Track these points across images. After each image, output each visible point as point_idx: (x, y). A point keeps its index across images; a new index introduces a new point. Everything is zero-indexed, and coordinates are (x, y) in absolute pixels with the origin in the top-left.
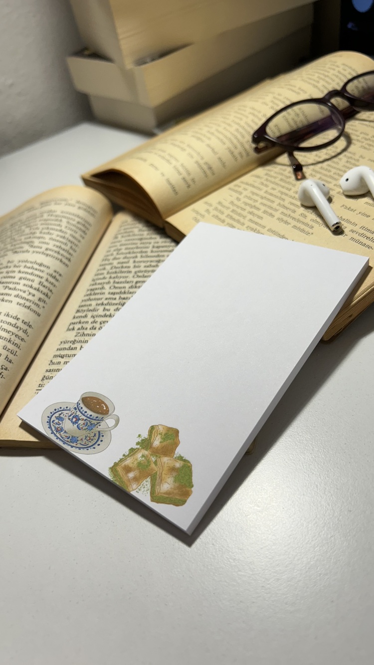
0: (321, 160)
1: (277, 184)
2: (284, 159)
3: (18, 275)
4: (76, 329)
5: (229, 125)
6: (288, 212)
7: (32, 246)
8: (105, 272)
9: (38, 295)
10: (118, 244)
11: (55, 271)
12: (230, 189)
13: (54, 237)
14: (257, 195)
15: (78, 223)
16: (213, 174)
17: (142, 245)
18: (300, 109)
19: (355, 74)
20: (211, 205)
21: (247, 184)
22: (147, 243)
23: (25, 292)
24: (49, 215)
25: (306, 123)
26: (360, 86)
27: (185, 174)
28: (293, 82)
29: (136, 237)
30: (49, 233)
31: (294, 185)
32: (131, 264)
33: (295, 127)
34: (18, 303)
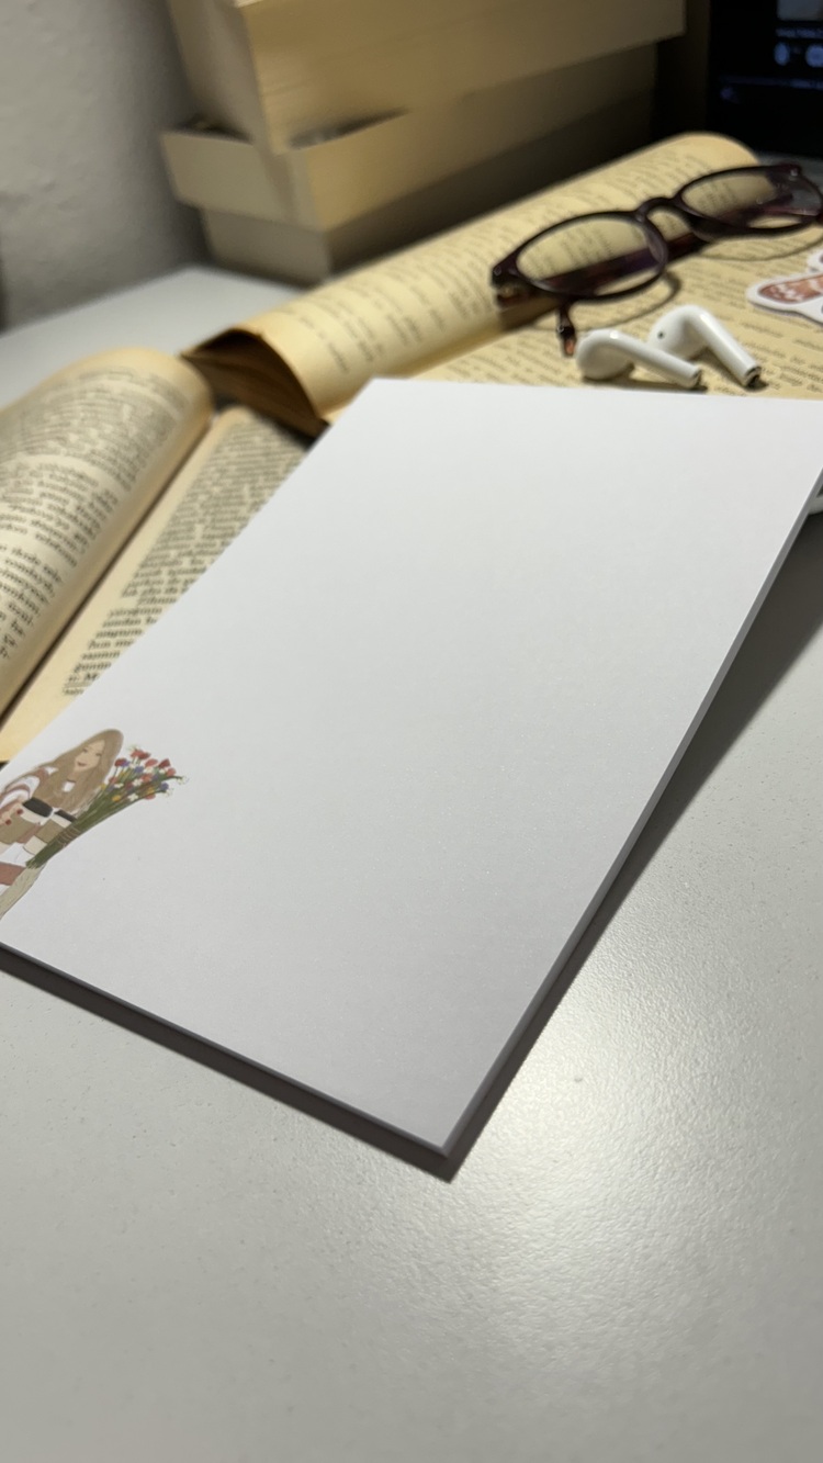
3: (37, 490)
4: (139, 593)
7: (65, 443)
8: (197, 505)
11: (107, 493)
12: (450, 367)
13: (106, 433)
16: (419, 338)
18: (595, 231)
19: (705, 171)
21: (482, 359)
23: (50, 518)
24: (97, 397)
26: (716, 195)
27: (363, 336)
30: (96, 425)
34: (37, 536)
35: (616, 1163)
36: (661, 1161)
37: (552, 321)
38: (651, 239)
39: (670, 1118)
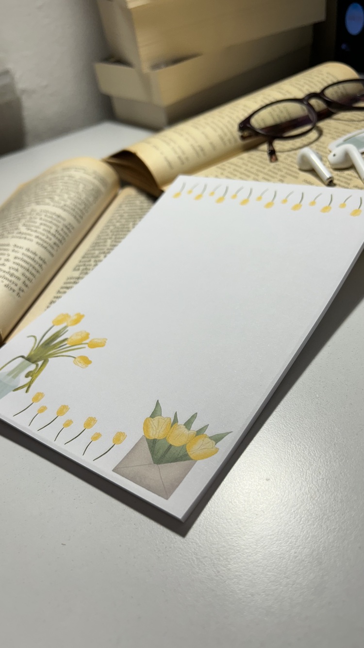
0: (295, 148)
1: (255, 164)
4: (81, 269)
7: (53, 201)
9: (54, 240)
11: (70, 224)
15: (92, 189)
16: (205, 154)
18: (284, 107)
23: (43, 235)
24: (68, 179)
26: (339, 91)
31: (269, 166)
34: (37, 243)
35: (283, 516)
36: (303, 516)
37: (265, 147)
38: (309, 111)
39: (308, 497)
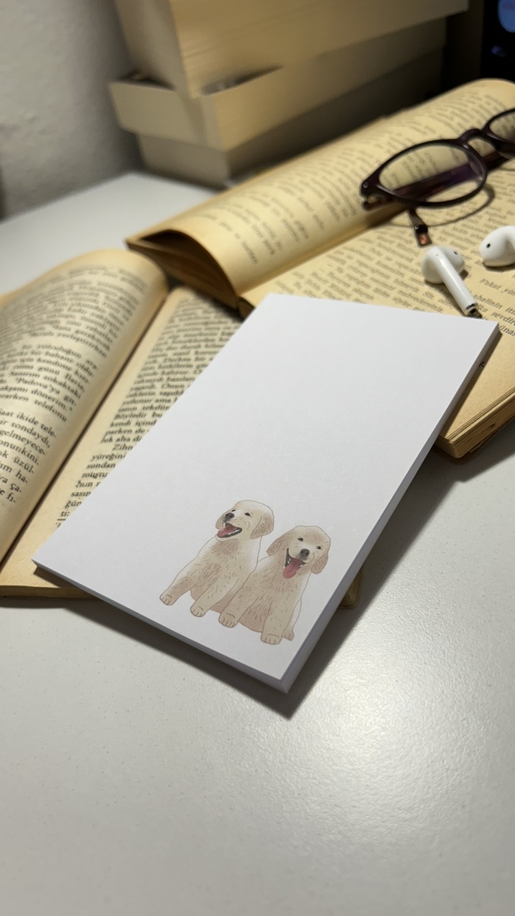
0: (453, 218)
1: (394, 252)
2: (404, 218)
3: (36, 365)
4: (114, 441)
5: (330, 173)
6: (409, 291)
7: (57, 327)
8: (156, 366)
9: (64, 392)
10: (175, 330)
11: (88, 362)
12: (330, 257)
13: (87, 315)
14: (366, 266)
15: (121, 299)
16: (307, 237)
17: (208, 332)
18: (426, 154)
19: (501, 110)
20: (302, 277)
21: (352, 250)
22: (215, 329)
23: (45, 387)
24: (81, 288)
25: (434, 172)
26: (509, 125)
27: (267, 236)
28: (417, 119)
29: (200, 321)
30: (80, 310)
31: (417, 254)
32: (192, 356)
33: (419, 177)
34: (36, 402)
38: (470, 158)
